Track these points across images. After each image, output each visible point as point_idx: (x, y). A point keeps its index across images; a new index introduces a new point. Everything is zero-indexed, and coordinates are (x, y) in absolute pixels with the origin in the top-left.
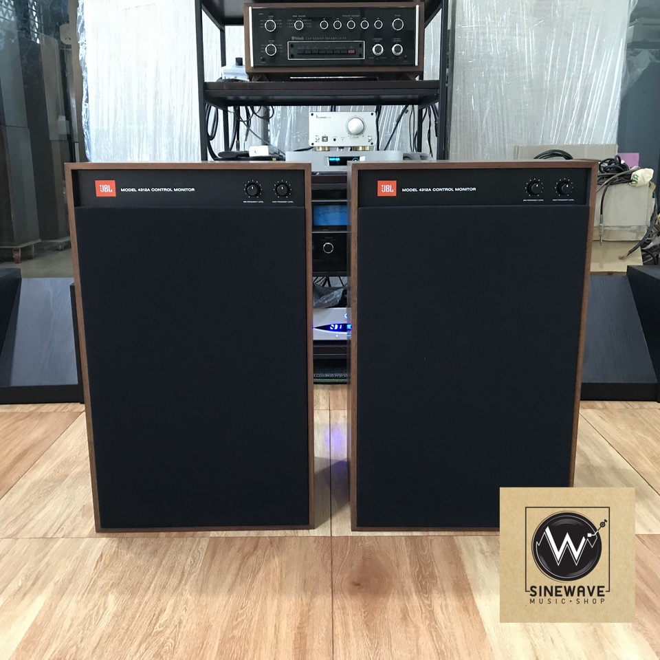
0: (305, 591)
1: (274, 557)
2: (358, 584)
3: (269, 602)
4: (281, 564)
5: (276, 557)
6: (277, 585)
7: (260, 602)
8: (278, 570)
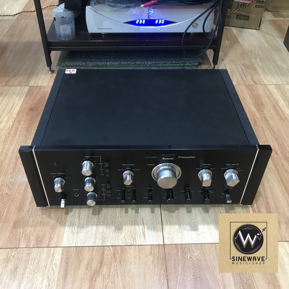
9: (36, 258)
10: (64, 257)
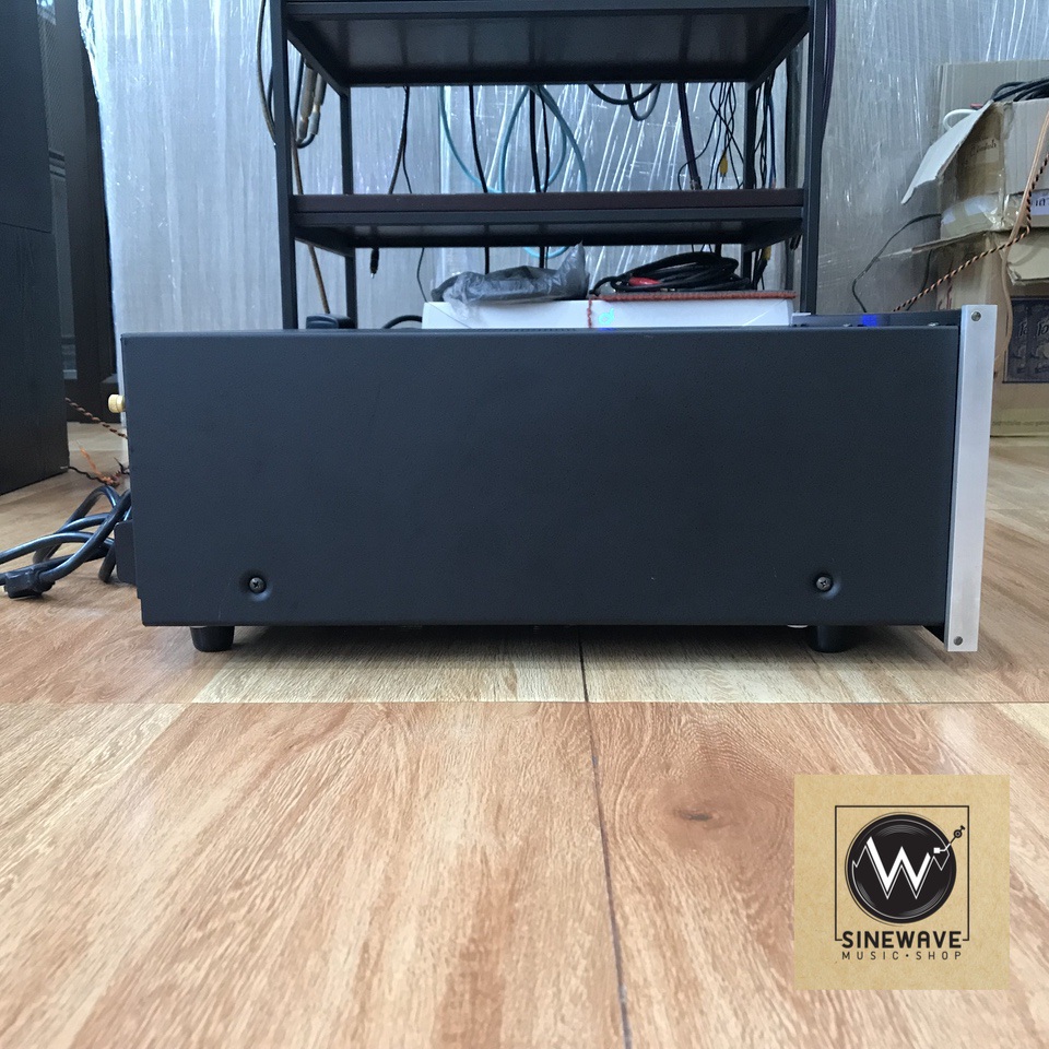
0: (499, 833)
1: (392, 745)
2: (703, 818)
3: (351, 866)
4: (415, 762)
5: (400, 744)
6: (393, 815)
7: (316, 865)
8: (403, 778)
9: (82, 716)
10: (191, 715)
